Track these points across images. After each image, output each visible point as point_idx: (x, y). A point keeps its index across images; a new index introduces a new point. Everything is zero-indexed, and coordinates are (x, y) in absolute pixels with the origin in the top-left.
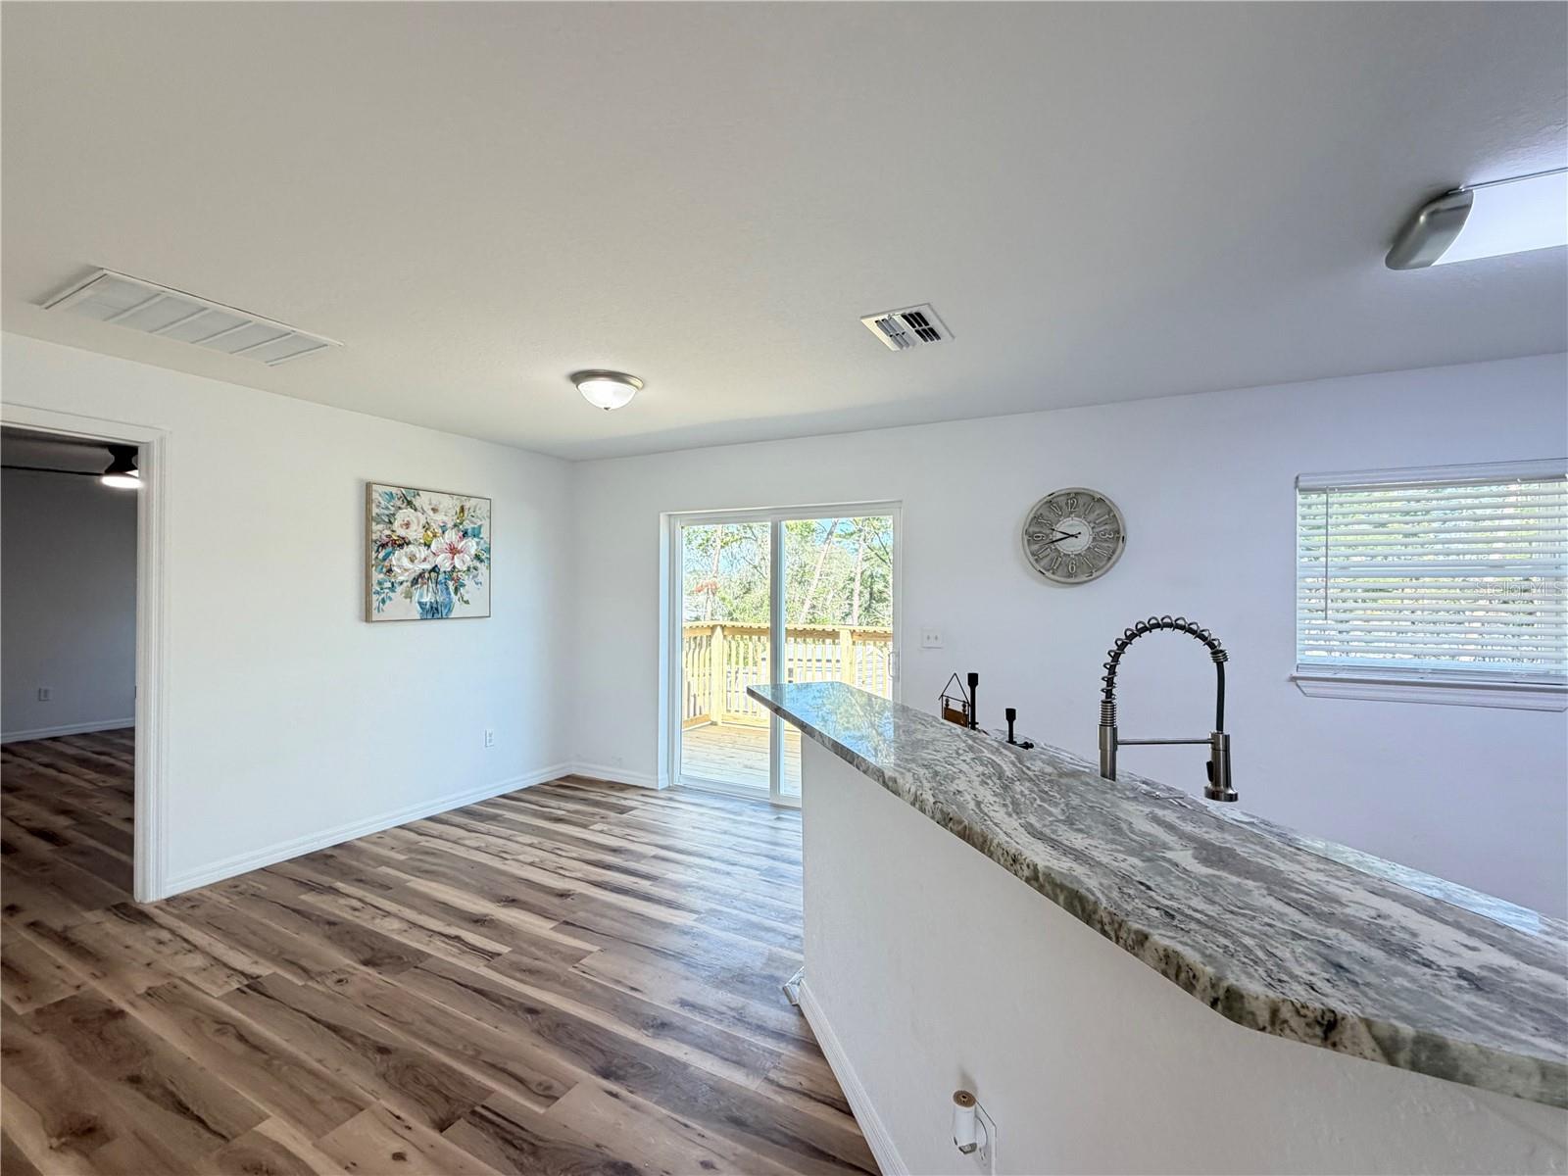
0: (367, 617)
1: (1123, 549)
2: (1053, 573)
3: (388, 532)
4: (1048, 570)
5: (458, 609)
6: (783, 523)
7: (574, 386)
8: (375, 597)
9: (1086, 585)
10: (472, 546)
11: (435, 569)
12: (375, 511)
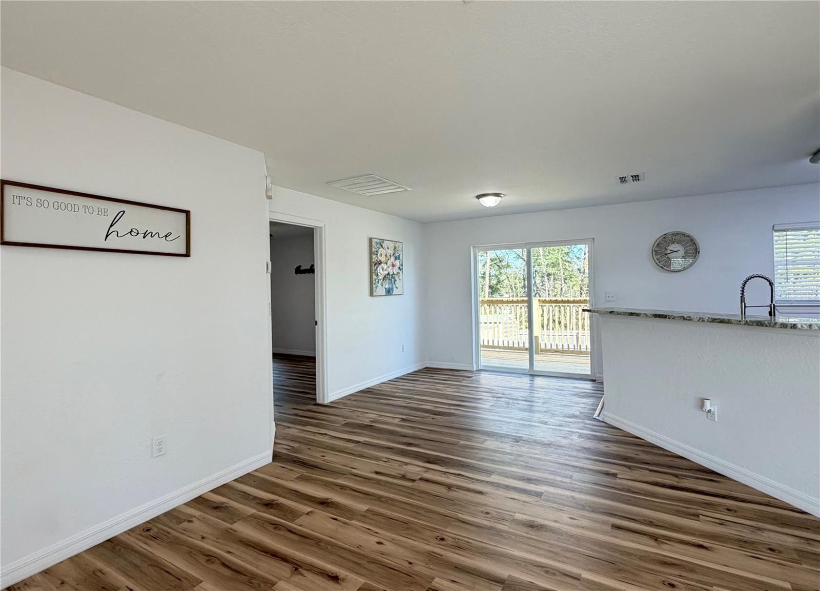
0: (371, 294)
1: (699, 256)
2: (667, 267)
3: (376, 258)
4: (665, 266)
5: (395, 291)
6: (532, 249)
7: (477, 200)
8: (374, 286)
9: (682, 272)
10: (397, 263)
11: (388, 274)
12: (374, 249)
